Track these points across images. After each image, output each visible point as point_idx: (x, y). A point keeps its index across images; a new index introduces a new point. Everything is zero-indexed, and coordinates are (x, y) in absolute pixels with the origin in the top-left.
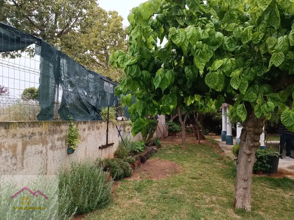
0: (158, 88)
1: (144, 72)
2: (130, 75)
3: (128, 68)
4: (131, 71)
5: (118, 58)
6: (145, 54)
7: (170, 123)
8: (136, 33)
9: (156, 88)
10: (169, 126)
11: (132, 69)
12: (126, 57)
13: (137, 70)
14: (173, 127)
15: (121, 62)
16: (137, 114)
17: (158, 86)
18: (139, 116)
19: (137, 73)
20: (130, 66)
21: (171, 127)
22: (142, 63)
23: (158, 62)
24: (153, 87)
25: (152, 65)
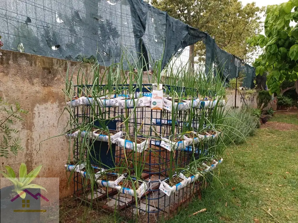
0: (293, 60)
1: (281, 49)
2: (269, 52)
3: (269, 47)
4: (271, 49)
5: (258, 40)
6: (283, 35)
7: (281, 96)
8: (280, 23)
9: (292, 59)
10: (279, 99)
11: (271, 48)
12: (265, 39)
13: (275, 49)
14: (283, 101)
15: (261, 44)
16: (274, 79)
17: (293, 58)
18: (276, 80)
19: (275, 50)
20: (270, 45)
21: (281, 101)
22: (280, 42)
23: (292, 41)
24: (289, 59)
25: (287, 43)
